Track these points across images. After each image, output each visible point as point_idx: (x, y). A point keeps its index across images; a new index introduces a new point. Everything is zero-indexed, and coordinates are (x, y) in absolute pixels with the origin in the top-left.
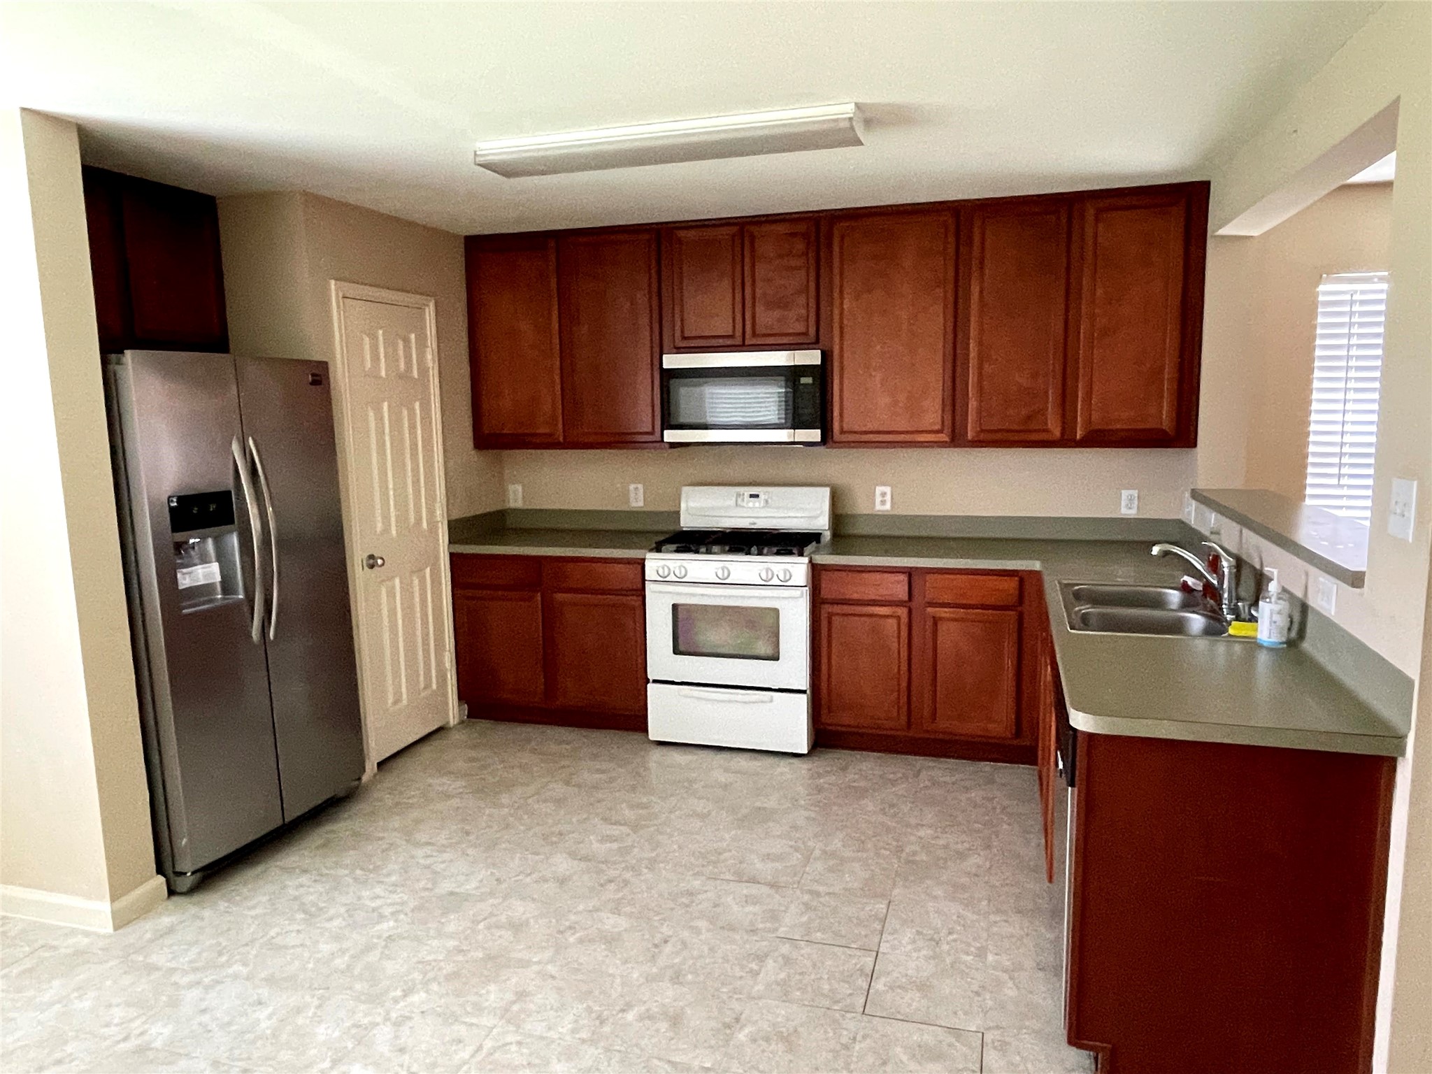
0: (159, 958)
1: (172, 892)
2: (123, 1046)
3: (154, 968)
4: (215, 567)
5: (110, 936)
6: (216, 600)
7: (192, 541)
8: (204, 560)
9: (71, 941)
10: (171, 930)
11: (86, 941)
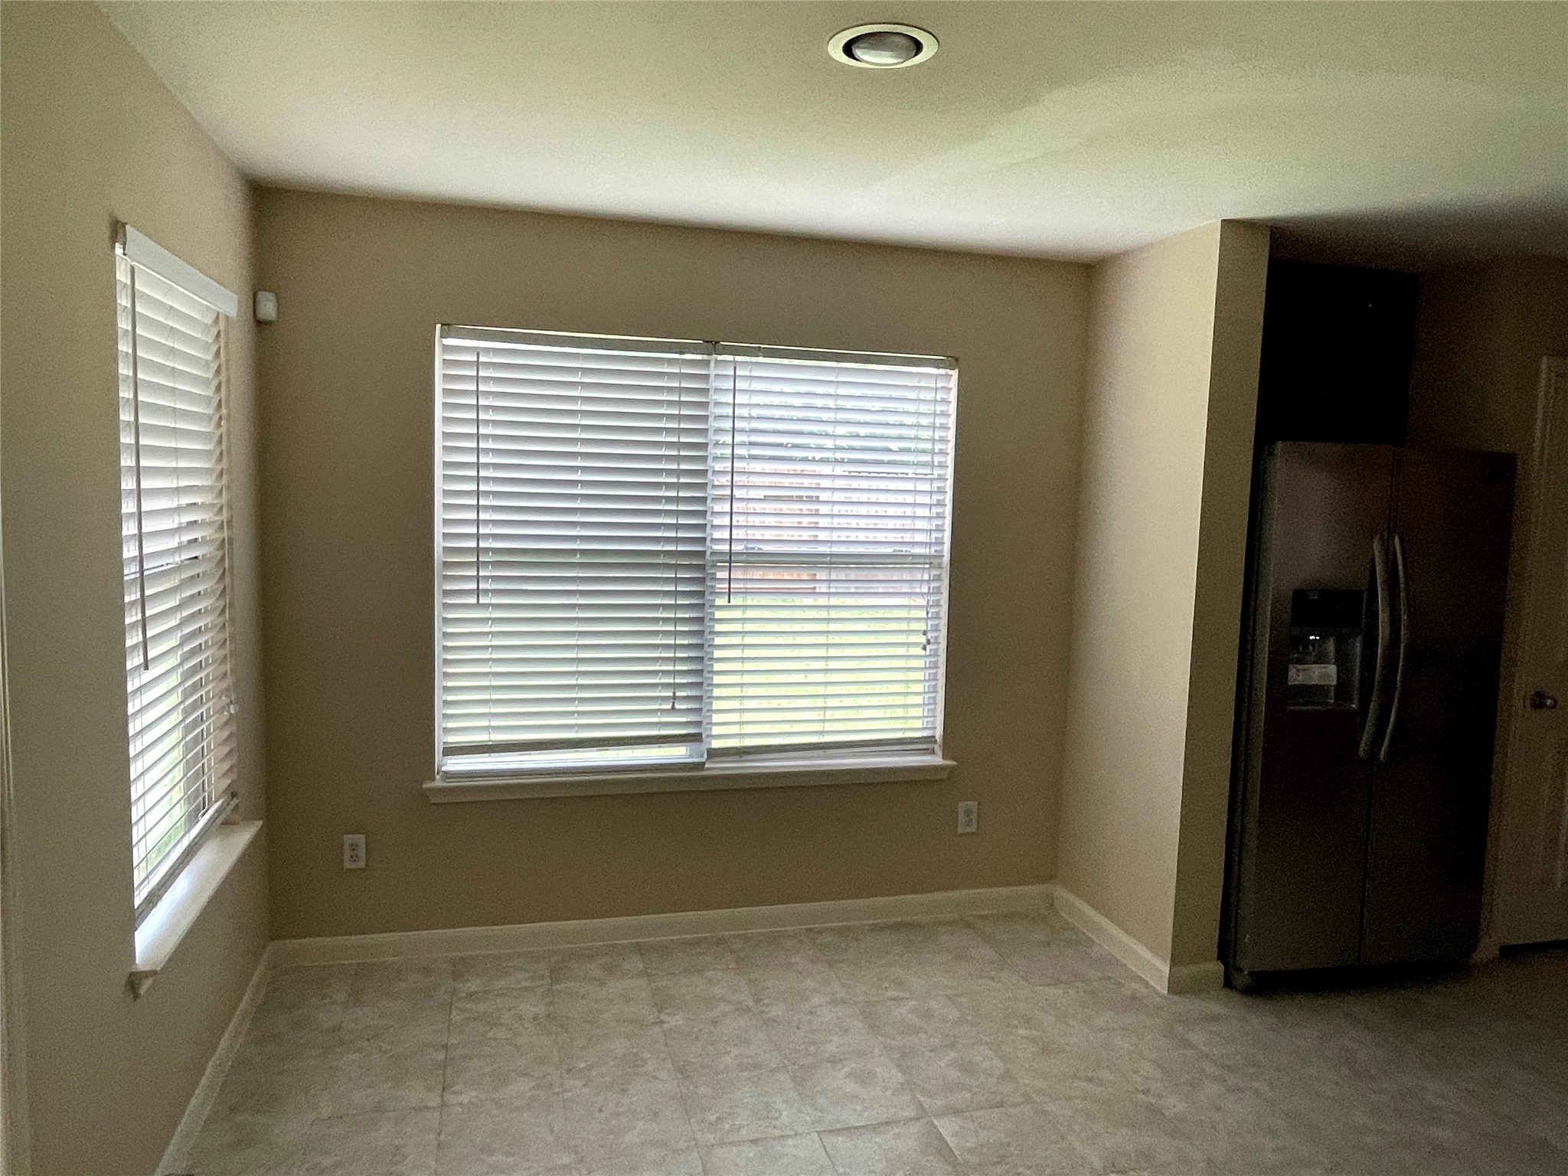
0: (1197, 1037)
1: (1228, 983)
2: (1140, 1096)
3: (1188, 1045)
4: (1332, 669)
5: (1162, 996)
6: (1327, 703)
7: (1312, 638)
8: (1321, 660)
9: (1134, 986)
10: (1214, 1018)
11: (1143, 989)
